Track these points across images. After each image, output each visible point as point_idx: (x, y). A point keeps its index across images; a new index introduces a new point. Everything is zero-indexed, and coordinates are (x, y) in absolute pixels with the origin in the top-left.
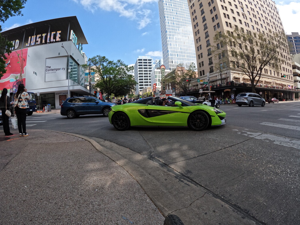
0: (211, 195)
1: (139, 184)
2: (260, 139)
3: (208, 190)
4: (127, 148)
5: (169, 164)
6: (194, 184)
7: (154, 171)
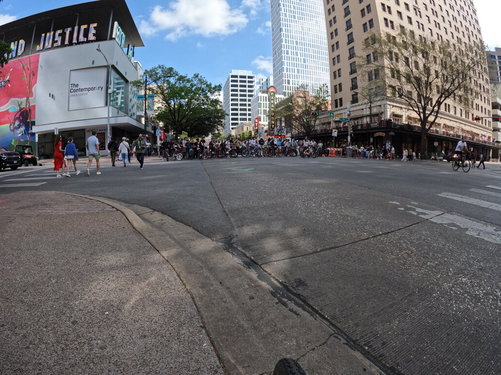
0: (344, 341)
1: (195, 304)
2: (441, 224)
3: (336, 327)
4: (190, 226)
5: (262, 265)
6: (309, 312)
7: (231, 276)
